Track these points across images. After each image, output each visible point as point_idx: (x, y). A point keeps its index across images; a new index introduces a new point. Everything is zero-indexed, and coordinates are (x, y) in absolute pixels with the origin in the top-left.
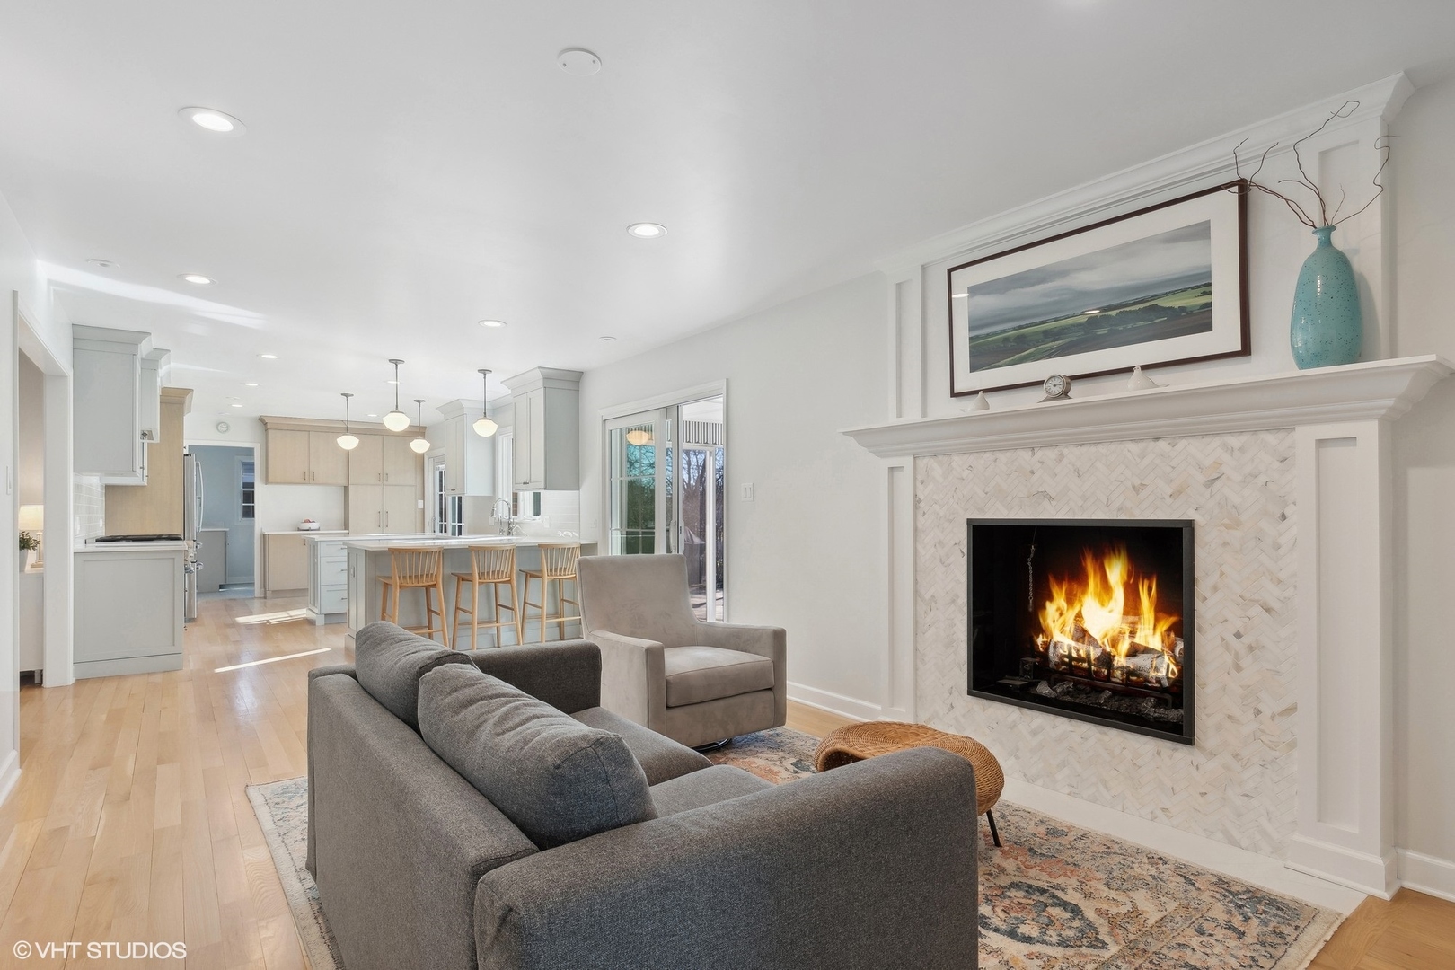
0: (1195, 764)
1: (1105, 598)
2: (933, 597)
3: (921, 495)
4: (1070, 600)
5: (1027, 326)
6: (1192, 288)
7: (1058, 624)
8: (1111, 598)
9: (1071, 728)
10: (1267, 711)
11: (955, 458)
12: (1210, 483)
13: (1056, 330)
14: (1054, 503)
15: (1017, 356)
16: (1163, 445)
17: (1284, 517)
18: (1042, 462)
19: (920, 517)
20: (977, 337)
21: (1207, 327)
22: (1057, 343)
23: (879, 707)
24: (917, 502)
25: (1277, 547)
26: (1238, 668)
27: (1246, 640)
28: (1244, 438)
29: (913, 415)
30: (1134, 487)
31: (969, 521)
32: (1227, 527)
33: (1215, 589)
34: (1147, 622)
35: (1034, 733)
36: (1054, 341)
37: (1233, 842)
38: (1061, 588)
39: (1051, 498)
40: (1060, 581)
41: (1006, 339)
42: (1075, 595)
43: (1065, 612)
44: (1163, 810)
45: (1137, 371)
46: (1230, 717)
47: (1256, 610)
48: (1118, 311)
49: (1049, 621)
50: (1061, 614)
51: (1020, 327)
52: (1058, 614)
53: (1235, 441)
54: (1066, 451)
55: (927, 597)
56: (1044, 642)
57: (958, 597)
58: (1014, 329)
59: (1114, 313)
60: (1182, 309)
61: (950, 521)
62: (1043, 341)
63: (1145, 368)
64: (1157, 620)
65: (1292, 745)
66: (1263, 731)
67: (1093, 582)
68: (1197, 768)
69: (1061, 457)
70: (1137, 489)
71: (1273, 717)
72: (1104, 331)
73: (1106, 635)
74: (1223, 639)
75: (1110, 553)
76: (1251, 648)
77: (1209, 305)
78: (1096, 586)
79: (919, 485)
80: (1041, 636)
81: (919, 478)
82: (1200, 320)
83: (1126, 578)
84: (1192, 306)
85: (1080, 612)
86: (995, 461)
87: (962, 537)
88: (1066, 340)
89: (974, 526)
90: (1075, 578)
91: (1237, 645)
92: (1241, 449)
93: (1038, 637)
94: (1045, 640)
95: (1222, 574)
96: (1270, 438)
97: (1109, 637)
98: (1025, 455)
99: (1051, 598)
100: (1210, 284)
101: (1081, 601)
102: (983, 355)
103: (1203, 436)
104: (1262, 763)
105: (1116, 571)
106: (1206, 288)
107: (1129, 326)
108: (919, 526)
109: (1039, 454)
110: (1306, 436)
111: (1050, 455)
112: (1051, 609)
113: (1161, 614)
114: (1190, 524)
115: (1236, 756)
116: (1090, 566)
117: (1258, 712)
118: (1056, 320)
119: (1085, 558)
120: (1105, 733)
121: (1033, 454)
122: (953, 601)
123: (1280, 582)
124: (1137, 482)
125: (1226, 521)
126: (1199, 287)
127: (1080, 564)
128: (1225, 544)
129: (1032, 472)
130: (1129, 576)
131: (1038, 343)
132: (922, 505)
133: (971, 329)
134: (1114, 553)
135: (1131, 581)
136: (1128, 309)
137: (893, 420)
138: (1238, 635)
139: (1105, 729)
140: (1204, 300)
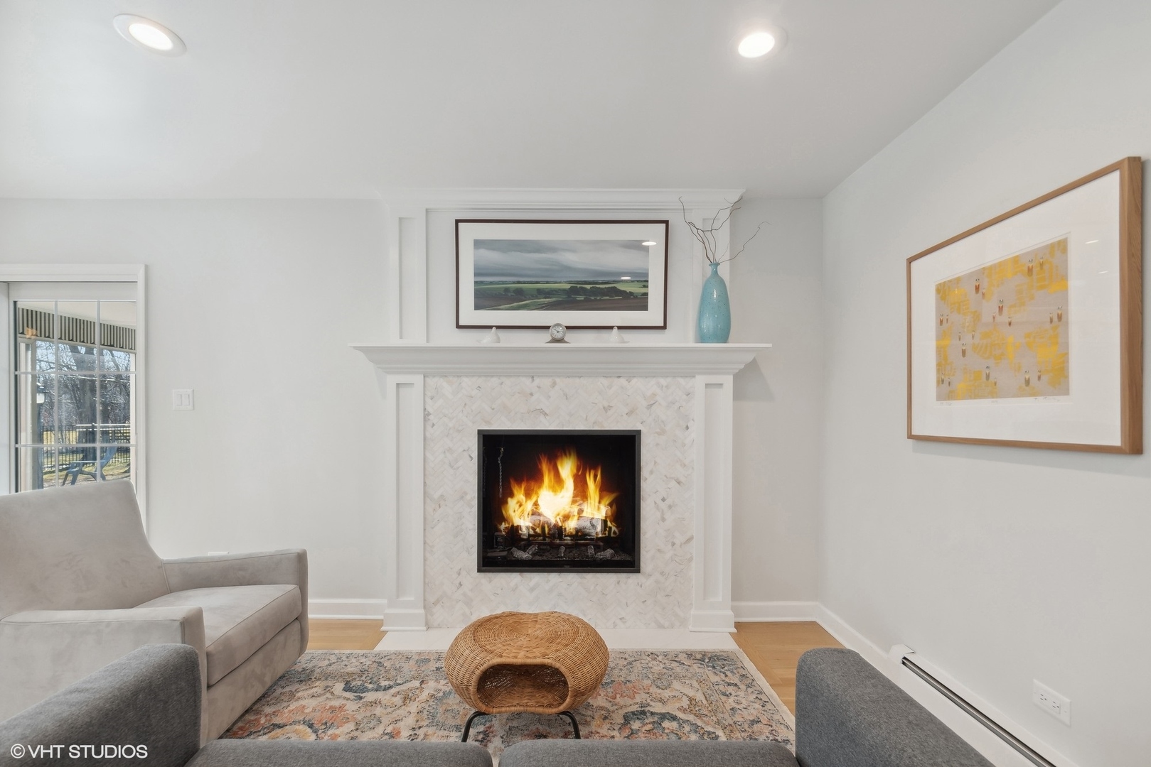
0: (640, 584)
1: (557, 488)
2: (442, 496)
3: (429, 409)
4: (528, 494)
5: (524, 283)
6: (638, 281)
7: (518, 513)
8: (562, 488)
9: (560, 580)
10: (678, 542)
11: (465, 380)
12: (650, 406)
13: (547, 290)
14: (548, 417)
15: (515, 304)
16: (623, 381)
17: (687, 428)
18: (539, 387)
19: (429, 428)
20: (482, 283)
21: (645, 308)
22: (547, 300)
23: (385, 601)
24: (426, 415)
25: (684, 445)
26: (663, 520)
27: (668, 502)
28: (669, 379)
29: (416, 338)
30: (604, 408)
31: (480, 432)
32: (659, 434)
33: (651, 472)
34: (592, 502)
35: (532, 590)
36: (545, 298)
37: (661, 626)
38: (521, 487)
39: (546, 414)
40: (519, 482)
41: (507, 290)
42: (533, 490)
43: (523, 504)
44: (621, 619)
45: (615, 329)
46: (659, 550)
47: (673, 483)
48: (592, 286)
49: (511, 512)
50: (520, 506)
51: (519, 282)
52: (518, 505)
53: (663, 381)
54: (558, 380)
55: (436, 496)
56: (506, 528)
57: (466, 493)
58: (514, 283)
59: (588, 287)
60: (631, 293)
61: (459, 431)
62: (536, 297)
63: (620, 328)
64: (601, 498)
65: (690, 560)
66: (676, 555)
67: (547, 478)
68: (641, 586)
69: (554, 384)
70: (606, 409)
71: (681, 546)
72: (582, 298)
73: (558, 515)
74: (655, 503)
75: (562, 456)
76: (670, 507)
77: (646, 294)
78: (550, 481)
79: (428, 400)
80: (503, 523)
81: (429, 394)
82: (639, 302)
83: (575, 471)
84: (637, 293)
85: (537, 501)
86: (502, 384)
87: (472, 447)
88: (554, 299)
89: (484, 435)
90: (531, 477)
91: (663, 506)
92: (667, 387)
93: (501, 524)
94: (507, 525)
95: (655, 463)
96: (681, 380)
97: (561, 515)
98: (527, 381)
99: (512, 495)
100: (648, 281)
101: (537, 493)
102: (486, 298)
103: (646, 377)
104: (675, 574)
105: (567, 468)
106: (645, 284)
107: (598, 298)
108: (428, 435)
109: (537, 381)
110: (700, 381)
111: (546, 382)
112: (512, 503)
113: (605, 493)
114: (639, 432)
115: (662, 573)
116: (545, 467)
117: (673, 544)
118: (547, 283)
119: (540, 463)
120: (585, 578)
121: (533, 380)
122: (462, 498)
123: (685, 465)
124: (606, 405)
125: (658, 430)
126: (642, 281)
127: (537, 466)
128: (657, 445)
129: (532, 394)
130: (578, 470)
131: (533, 297)
132: (431, 417)
133: (476, 275)
134: (566, 455)
135: (580, 473)
136: (598, 286)
137: (395, 341)
138: (663, 500)
139: (584, 575)
140: (643, 290)
